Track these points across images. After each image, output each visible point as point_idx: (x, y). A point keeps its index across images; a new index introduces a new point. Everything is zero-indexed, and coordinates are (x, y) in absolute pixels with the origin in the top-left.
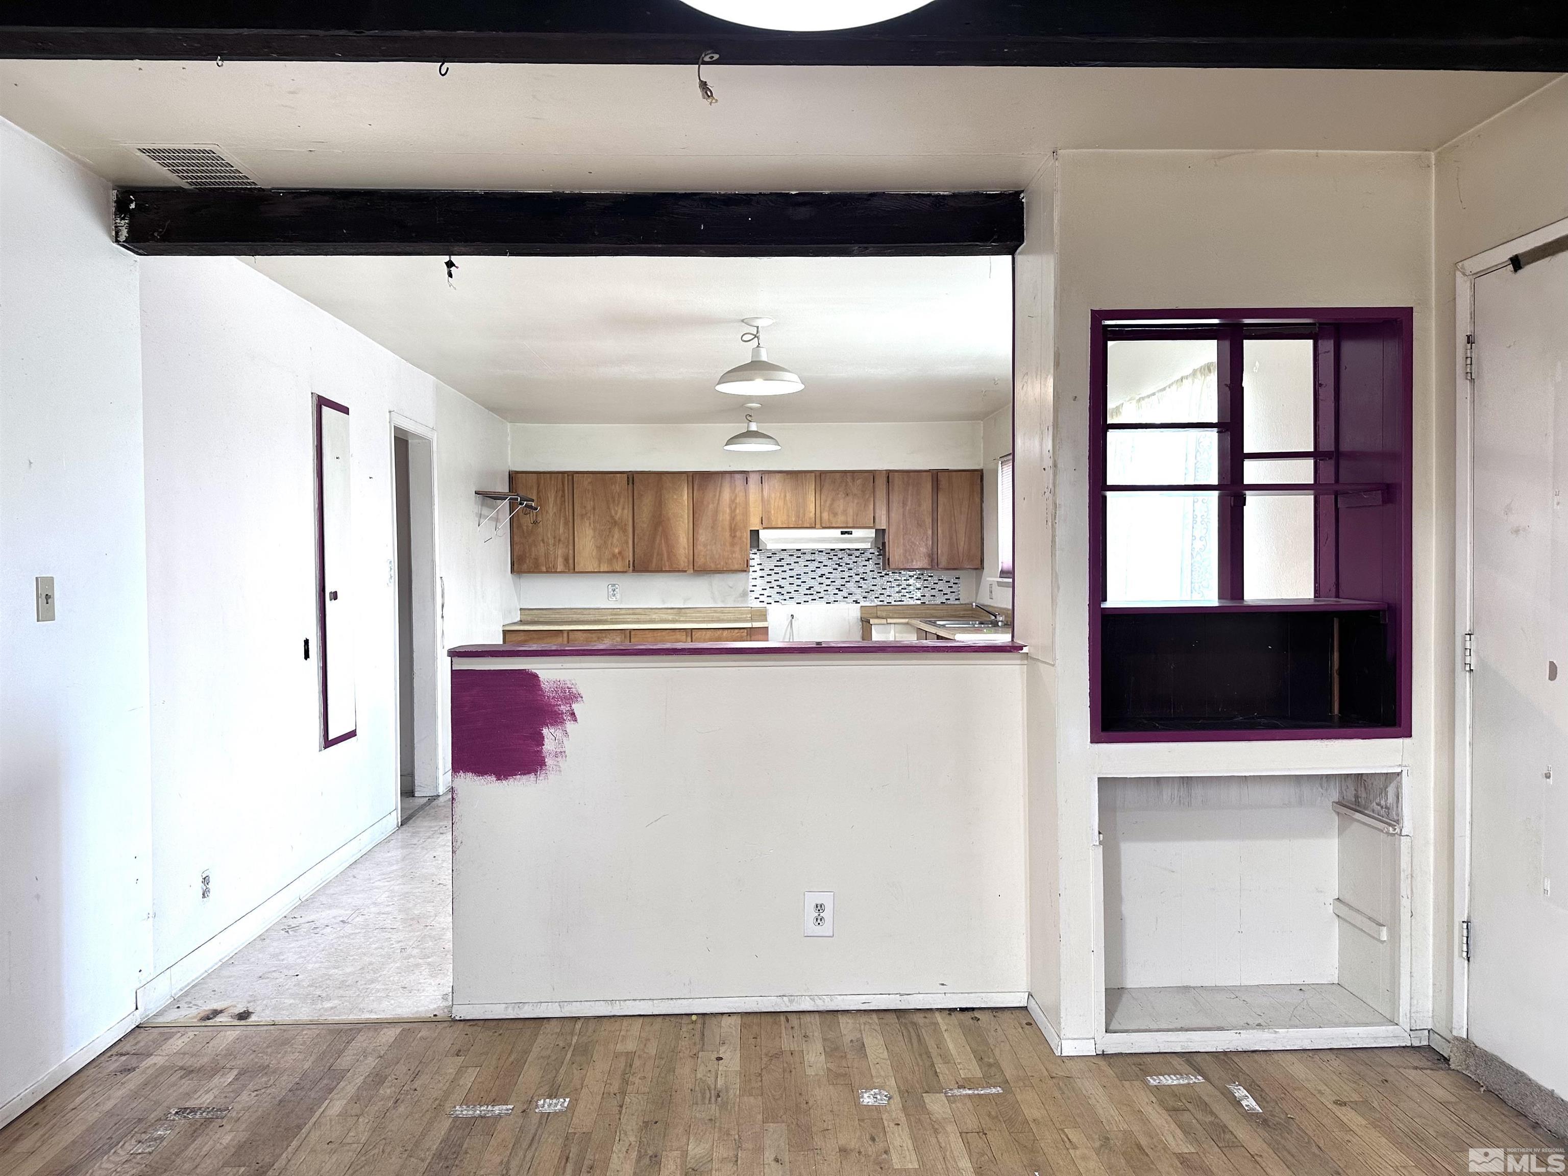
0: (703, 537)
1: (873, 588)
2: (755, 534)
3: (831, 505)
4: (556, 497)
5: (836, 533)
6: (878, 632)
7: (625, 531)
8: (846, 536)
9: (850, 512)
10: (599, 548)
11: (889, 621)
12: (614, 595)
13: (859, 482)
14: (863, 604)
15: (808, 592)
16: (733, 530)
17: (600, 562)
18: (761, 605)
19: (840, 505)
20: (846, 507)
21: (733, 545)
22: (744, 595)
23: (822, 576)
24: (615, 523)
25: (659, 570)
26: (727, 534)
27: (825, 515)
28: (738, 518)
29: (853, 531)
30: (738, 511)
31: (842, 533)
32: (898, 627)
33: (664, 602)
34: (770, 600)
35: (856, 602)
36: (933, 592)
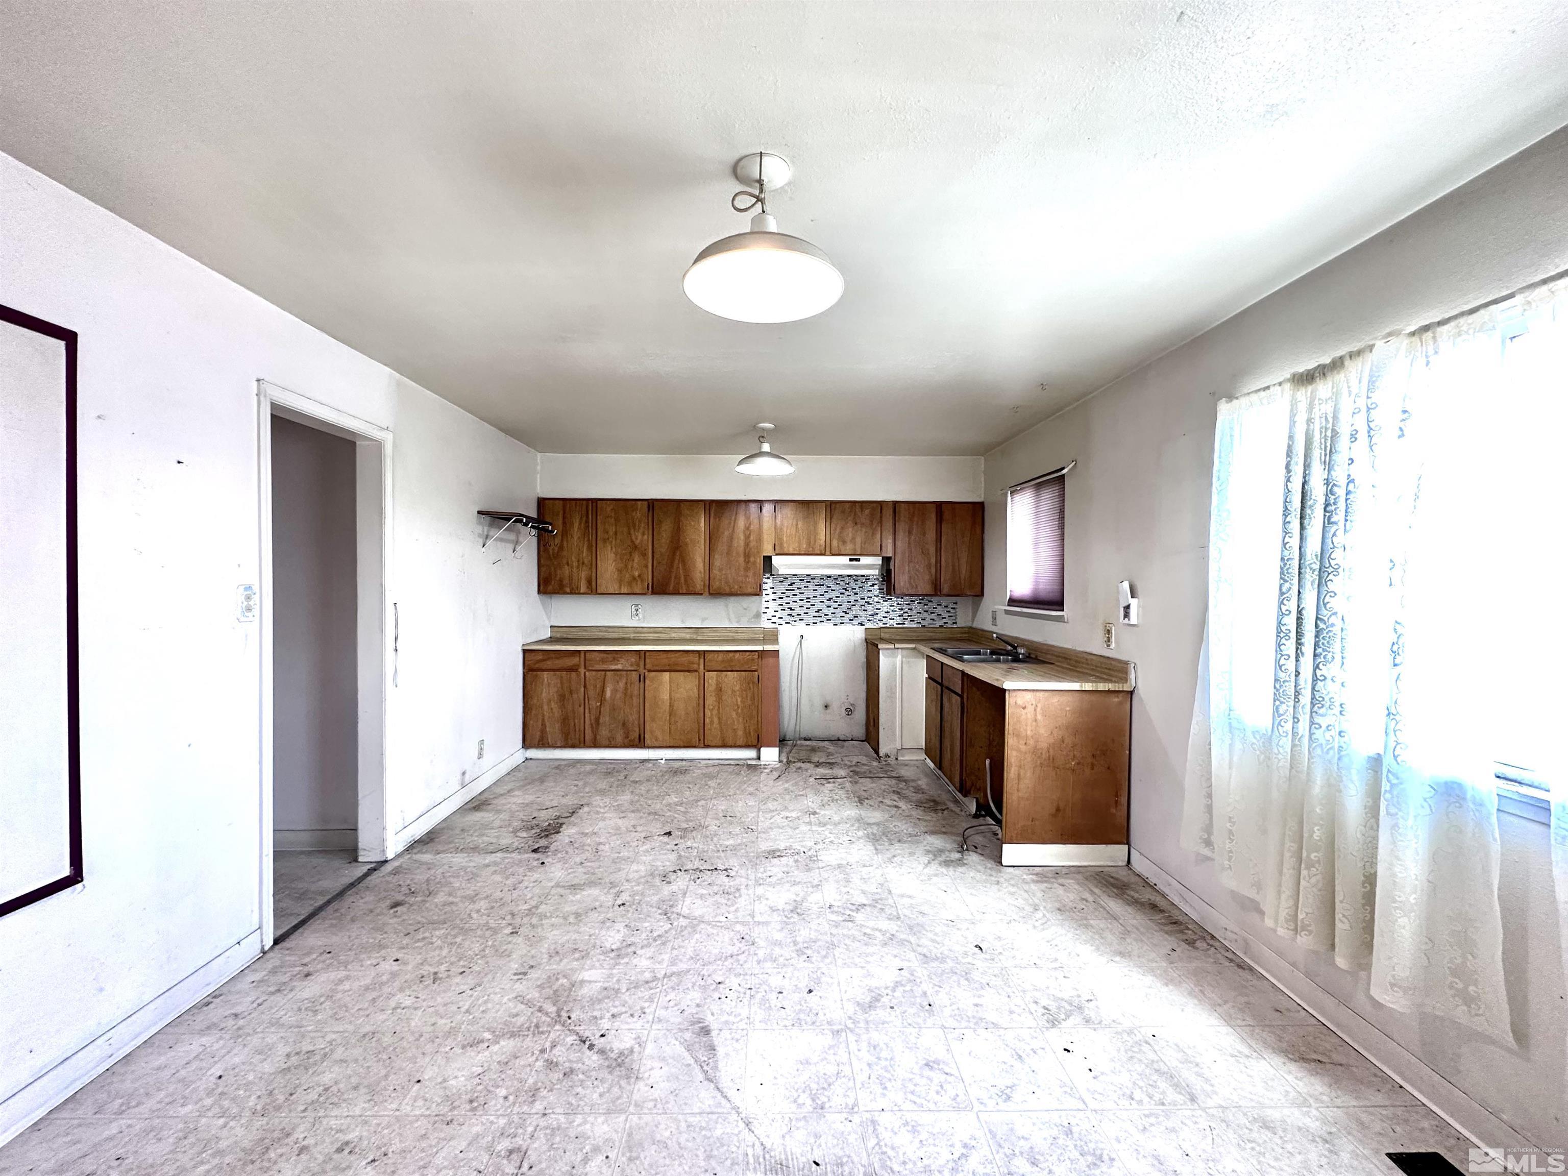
0: (718, 562)
1: (877, 611)
2: (768, 559)
3: (841, 532)
4: (580, 523)
5: (845, 560)
6: (885, 656)
7: (644, 555)
8: (854, 563)
9: (859, 540)
10: (620, 571)
11: (897, 646)
12: (637, 615)
13: (867, 512)
14: (867, 626)
15: (817, 614)
16: (747, 556)
17: (620, 582)
18: (773, 626)
19: (849, 532)
20: (855, 536)
21: (747, 569)
22: (758, 616)
23: (830, 599)
24: (635, 547)
25: (676, 593)
26: (741, 559)
27: (835, 543)
28: (753, 544)
29: (861, 558)
30: (752, 538)
31: (851, 560)
32: (905, 652)
33: (683, 622)
34: (781, 621)
35: (862, 624)
36: (933, 616)
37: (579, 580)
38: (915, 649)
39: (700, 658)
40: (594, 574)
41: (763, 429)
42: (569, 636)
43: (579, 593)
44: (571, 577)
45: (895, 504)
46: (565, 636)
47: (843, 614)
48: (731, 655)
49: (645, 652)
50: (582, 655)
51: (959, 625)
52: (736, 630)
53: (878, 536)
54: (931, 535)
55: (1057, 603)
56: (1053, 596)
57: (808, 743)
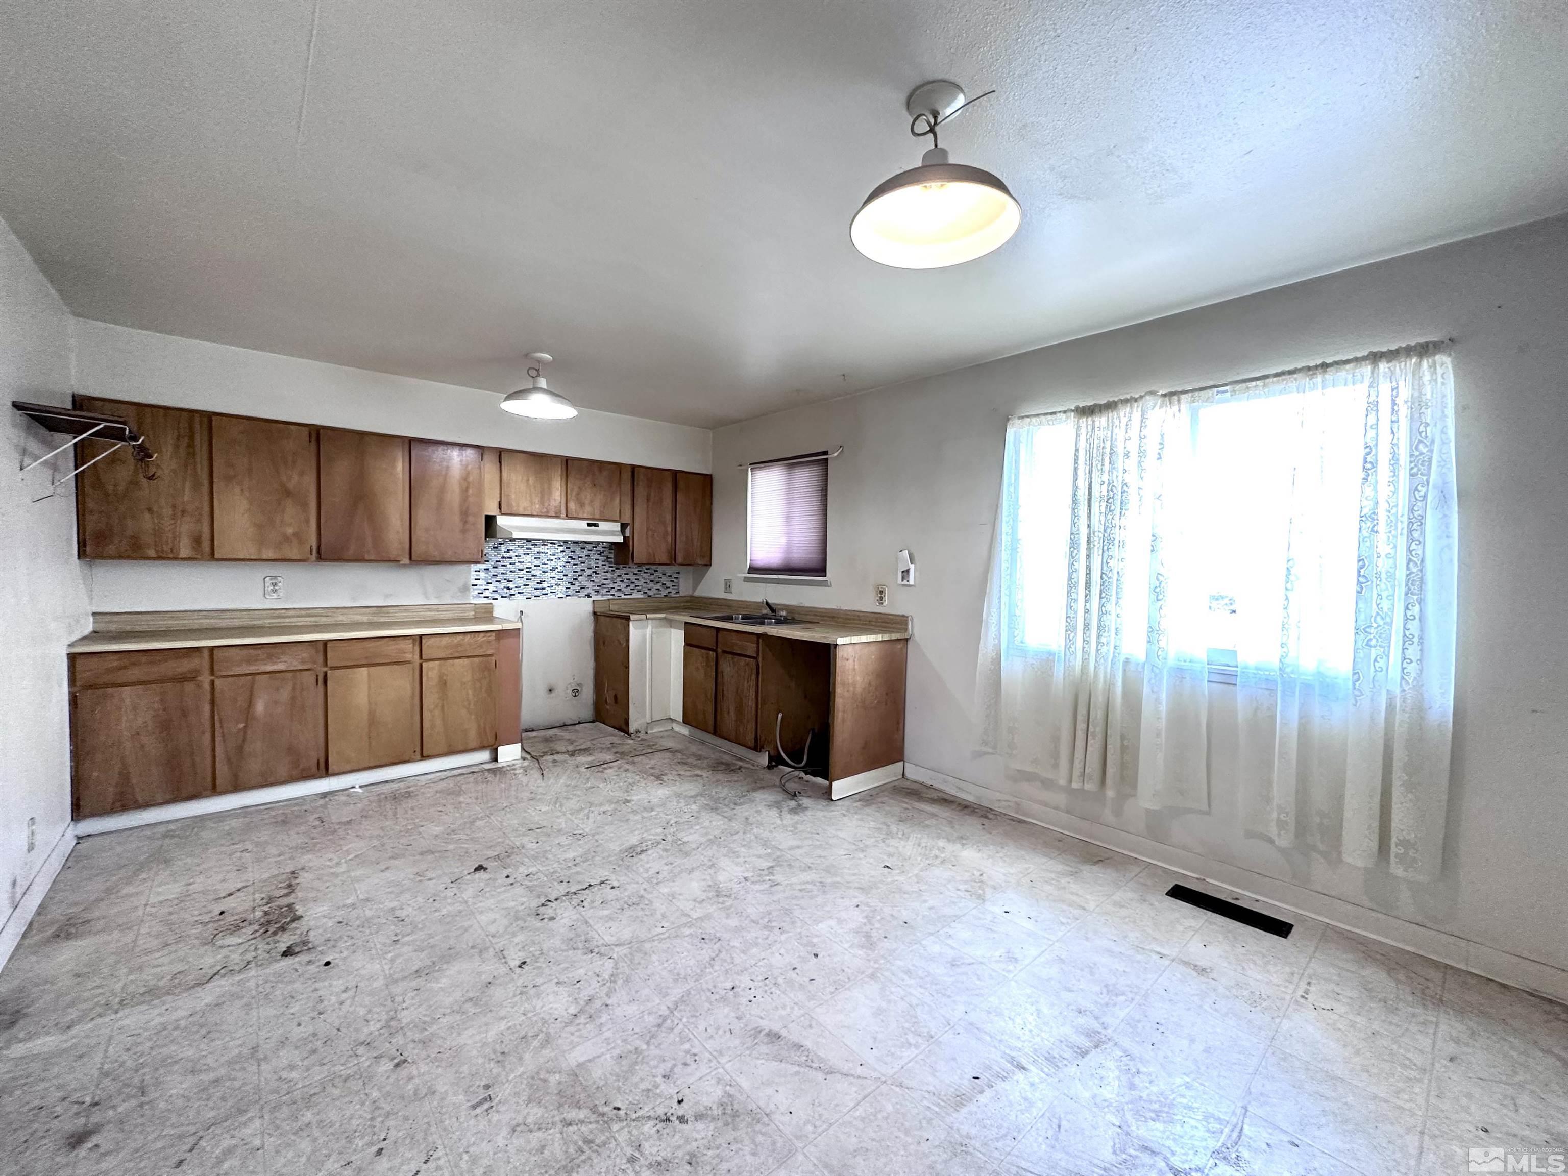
0: (423, 518)
1: (605, 582)
2: (490, 521)
3: (578, 494)
4: (177, 447)
5: (583, 524)
6: (635, 628)
7: (304, 505)
8: (593, 528)
9: (597, 504)
10: (259, 527)
11: (648, 616)
12: (275, 591)
13: (605, 473)
14: (594, 598)
15: (540, 586)
16: (465, 514)
17: (261, 542)
18: (486, 601)
19: (587, 495)
20: (594, 500)
21: (464, 531)
22: (465, 589)
23: (553, 569)
24: (288, 493)
25: (359, 559)
26: (457, 518)
27: (572, 505)
28: (471, 500)
29: (600, 523)
30: (470, 491)
31: (589, 525)
32: (657, 622)
33: (354, 599)
34: (496, 596)
35: (588, 596)
36: (658, 586)
37: (176, 537)
38: (665, 618)
39: (414, 645)
40: (206, 530)
41: (539, 361)
42: (138, 628)
43: (176, 559)
44: (158, 533)
45: (634, 468)
46: (128, 628)
47: (569, 585)
48: (460, 638)
49: (325, 643)
50: (206, 654)
51: (681, 594)
52: (437, 608)
53: (617, 501)
54: (668, 502)
55: (821, 570)
56: (814, 564)
57: (534, 734)
